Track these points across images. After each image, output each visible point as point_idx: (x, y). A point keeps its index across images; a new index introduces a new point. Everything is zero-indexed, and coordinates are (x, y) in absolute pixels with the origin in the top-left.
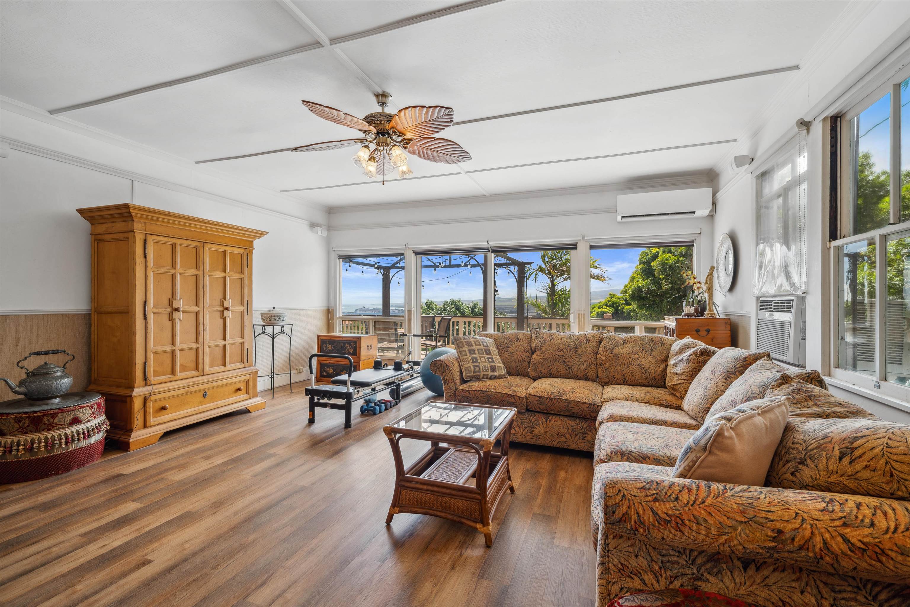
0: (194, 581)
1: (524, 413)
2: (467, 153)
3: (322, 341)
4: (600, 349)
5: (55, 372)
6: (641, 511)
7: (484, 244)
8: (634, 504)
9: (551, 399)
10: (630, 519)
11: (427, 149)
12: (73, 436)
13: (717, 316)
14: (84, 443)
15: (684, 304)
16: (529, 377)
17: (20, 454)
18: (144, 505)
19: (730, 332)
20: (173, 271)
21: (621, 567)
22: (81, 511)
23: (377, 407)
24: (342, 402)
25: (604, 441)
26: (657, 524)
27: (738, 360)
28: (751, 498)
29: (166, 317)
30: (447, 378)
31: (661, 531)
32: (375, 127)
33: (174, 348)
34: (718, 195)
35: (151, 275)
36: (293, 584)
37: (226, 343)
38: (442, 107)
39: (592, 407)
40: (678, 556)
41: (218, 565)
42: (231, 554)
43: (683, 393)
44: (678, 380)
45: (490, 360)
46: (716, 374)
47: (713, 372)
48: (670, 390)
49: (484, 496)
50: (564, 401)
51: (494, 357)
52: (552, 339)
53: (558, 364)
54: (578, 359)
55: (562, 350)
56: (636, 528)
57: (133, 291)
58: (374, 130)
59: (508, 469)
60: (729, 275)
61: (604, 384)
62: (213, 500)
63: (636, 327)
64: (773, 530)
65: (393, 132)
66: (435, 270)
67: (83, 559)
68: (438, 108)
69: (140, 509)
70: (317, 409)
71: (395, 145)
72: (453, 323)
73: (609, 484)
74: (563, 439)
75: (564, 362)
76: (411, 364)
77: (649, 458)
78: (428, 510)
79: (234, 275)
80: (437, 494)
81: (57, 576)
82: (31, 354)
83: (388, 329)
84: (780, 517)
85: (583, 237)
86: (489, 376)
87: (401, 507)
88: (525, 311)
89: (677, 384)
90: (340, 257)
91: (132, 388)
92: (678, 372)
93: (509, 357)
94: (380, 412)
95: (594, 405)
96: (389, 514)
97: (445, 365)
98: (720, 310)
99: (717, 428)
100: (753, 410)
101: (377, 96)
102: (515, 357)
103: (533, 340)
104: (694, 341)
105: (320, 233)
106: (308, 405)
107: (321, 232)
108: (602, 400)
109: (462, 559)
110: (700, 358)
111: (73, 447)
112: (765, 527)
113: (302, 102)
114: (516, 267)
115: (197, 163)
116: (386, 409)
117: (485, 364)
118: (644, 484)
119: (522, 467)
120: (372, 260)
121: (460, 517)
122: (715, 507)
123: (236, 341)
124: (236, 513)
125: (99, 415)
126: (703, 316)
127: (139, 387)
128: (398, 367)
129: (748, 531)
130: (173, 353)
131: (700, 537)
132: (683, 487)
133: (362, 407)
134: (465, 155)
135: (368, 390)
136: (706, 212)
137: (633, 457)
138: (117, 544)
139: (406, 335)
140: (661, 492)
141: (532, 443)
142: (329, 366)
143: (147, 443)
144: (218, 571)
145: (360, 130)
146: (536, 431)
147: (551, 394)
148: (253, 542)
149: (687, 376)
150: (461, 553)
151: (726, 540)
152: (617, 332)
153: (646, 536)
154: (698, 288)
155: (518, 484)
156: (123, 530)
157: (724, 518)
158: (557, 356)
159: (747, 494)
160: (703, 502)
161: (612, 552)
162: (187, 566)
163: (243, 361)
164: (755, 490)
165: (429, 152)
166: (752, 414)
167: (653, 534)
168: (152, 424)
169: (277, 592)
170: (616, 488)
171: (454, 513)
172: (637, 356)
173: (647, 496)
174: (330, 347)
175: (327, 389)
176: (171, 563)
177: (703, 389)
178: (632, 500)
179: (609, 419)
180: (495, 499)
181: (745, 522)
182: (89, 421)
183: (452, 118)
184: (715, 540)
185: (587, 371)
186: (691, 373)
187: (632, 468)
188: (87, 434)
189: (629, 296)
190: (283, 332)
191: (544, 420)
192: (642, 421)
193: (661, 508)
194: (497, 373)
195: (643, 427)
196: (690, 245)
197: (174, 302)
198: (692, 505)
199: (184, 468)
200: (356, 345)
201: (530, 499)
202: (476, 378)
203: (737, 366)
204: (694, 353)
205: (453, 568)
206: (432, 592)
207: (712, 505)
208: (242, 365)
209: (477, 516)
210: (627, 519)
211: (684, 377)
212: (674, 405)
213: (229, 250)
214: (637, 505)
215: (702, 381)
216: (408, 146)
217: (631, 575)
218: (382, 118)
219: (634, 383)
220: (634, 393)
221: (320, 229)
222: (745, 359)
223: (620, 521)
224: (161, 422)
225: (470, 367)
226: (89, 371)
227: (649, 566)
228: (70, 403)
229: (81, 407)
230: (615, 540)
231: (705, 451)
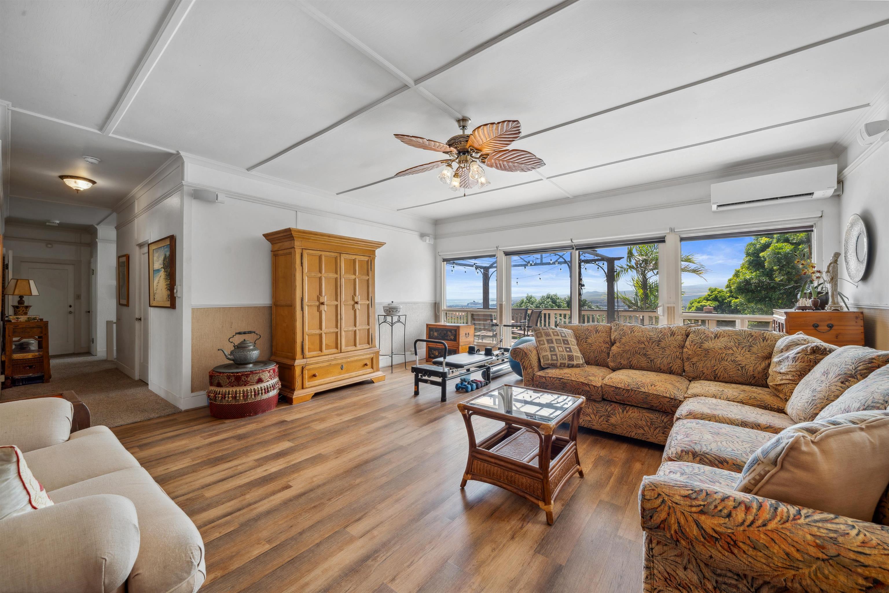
0: (315, 507)
1: (600, 401)
2: (540, 159)
3: (430, 329)
4: (687, 343)
5: (249, 346)
6: (682, 521)
7: (568, 243)
8: (675, 512)
9: (628, 390)
10: (670, 528)
11: (503, 161)
12: (259, 391)
13: (845, 310)
14: (265, 396)
15: (799, 296)
16: (608, 367)
17: (229, 400)
18: (294, 445)
19: (862, 328)
20: (319, 275)
21: (667, 576)
22: (258, 443)
23: (469, 386)
24: (439, 380)
25: (675, 438)
26: (702, 539)
27: (860, 361)
28: (836, 531)
29: (316, 309)
30: (526, 364)
31: (708, 548)
32: (456, 148)
33: (321, 332)
34: (846, 171)
35: (306, 279)
36: (380, 524)
37: (357, 328)
38: (509, 121)
39: (673, 401)
40: (736, 580)
41: (332, 498)
42: (341, 492)
43: (788, 394)
44: (782, 380)
45: (568, 350)
46: (830, 376)
47: (826, 373)
48: (773, 390)
49: (546, 477)
50: (641, 393)
51: (572, 347)
52: (632, 331)
53: (639, 356)
54: (661, 352)
55: (643, 343)
56: (677, 539)
57: (295, 290)
58: (455, 151)
59: (576, 454)
60: (862, 262)
61: (692, 379)
62: (337, 448)
63: (737, 321)
64: (866, 578)
65: (471, 150)
66: (525, 268)
67: (253, 477)
68: (506, 123)
69: (292, 447)
70: (420, 384)
71: (473, 161)
72: (545, 315)
73: (648, 486)
74: (641, 431)
75: (645, 355)
76: (502, 350)
77: (727, 463)
78: (495, 481)
79: (362, 277)
80: (504, 468)
81: (237, 486)
82: (236, 334)
83: (486, 320)
84: (878, 564)
85: (672, 230)
86: (566, 365)
87: (473, 474)
88: (616, 304)
89: (780, 385)
90: (444, 260)
91: (294, 359)
92: (782, 371)
93: (588, 348)
94: (472, 390)
95: (675, 400)
96: (463, 479)
97: (524, 353)
98: (850, 302)
99: (791, 440)
100: (854, 423)
101: (459, 121)
102: (594, 347)
103: (612, 332)
104: (806, 337)
105: (427, 241)
106: (414, 381)
107: (429, 240)
108: (686, 396)
109: (522, 531)
110: (812, 357)
111: (259, 398)
112: (854, 572)
113: (394, 136)
114: (606, 263)
115: (337, 194)
116: (477, 388)
117: (562, 353)
118: (691, 492)
119: (596, 453)
120: (473, 261)
121: (524, 492)
122: (780, 533)
123: (363, 328)
124: (350, 460)
125: (274, 378)
126: (824, 309)
127: (299, 359)
128: (488, 352)
129: (826, 572)
130: (321, 335)
131: (759, 565)
132: (740, 503)
133: (457, 385)
134: (539, 163)
135: (463, 371)
136: (830, 192)
137: (707, 459)
138: (274, 470)
139: (498, 325)
140: (709, 504)
141: (608, 431)
142: (435, 349)
143: (303, 400)
144: (331, 502)
145: (443, 152)
146: (613, 420)
147: (628, 386)
148: (358, 484)
149: (793, 376)
150: (522, 525)
151: (794, 575)
152: (719, 326)
153: (690, 549)
154: (817, 278)
155: (589, 469)
156: (279, 461)
157: (793, 549)
158: (637, 348)
159: (829, 526)
160: (765, 525)
161: (657, 558)
162: (312, 495)
163: (369, 343)
164: (843, 522)
165: (505, 163)
166: (850, 428)
167: (697, 549)
168: (307, 387)
169: (368, 528)
170: (656, 492)
171: (518, 488)
172: (731, 352)
173: (691, 506)
174: (436, 334)
175: (428, 368)
176: (302, 490)
177: (810, 392)
178: (673, 507)
179: (687, 415)
180: (559, 481)
181: (823, 560)
182: (268, 381)
183: (519, 130)
184: (779, 573)
185: (671, 365)
186: (799, 373)
187: (702, 471)
188: (267, 391)
189: (735, 289)
190: (399, 321)
191: (621, 410)
192: (728, 421)
193: (707, 522)
194: (575, 363)
195: (726, 428)
196: (809, 230)
197: (321, 298)
198: (750, 526)
199: (323, 420)
200: (456, 333)
201: (599, 485)
202: (554, 366)
203: (859, 368)
204: (803, 350)
205: (513, 538)
206: (490, 556)
207: (775, 531)
208: (368, 346)
209: (539, 494)
210: (666, 526)
211: (789, 377)
212: (776, 407)
213: (358, 258)
214: (679, 514)
215: (811, 382)
216: (486, 160)
217: (679, 587)
218: (461, 139)
219: (727, 380)
220: (726, 390)
221: (427, 238)
222: (871, 361)
223: (658, 527)
224: (313, 385)
225: (548, 355)
226: (271, 346)
227: (701, 582)
228: (258, 368)
229: (263, 371)
230: (660, 547)
231: (776, 465)
